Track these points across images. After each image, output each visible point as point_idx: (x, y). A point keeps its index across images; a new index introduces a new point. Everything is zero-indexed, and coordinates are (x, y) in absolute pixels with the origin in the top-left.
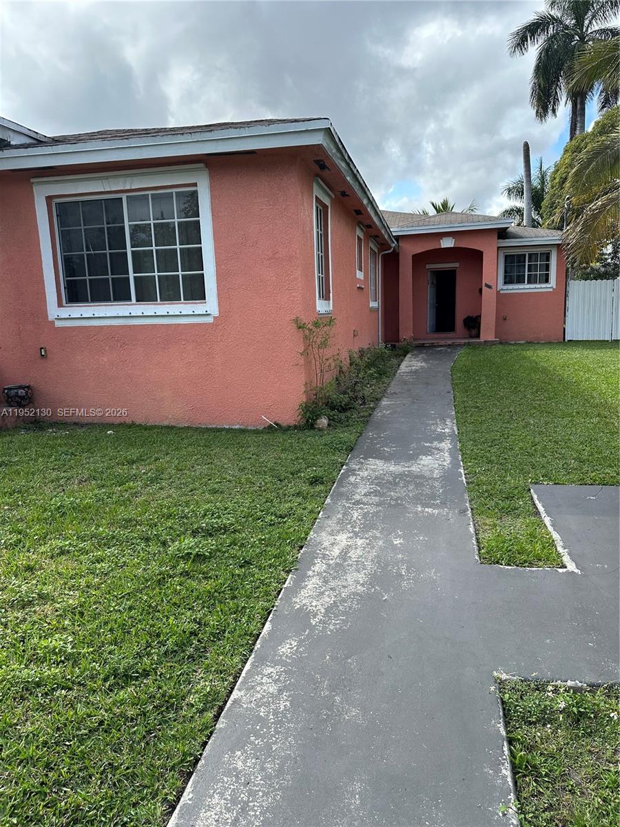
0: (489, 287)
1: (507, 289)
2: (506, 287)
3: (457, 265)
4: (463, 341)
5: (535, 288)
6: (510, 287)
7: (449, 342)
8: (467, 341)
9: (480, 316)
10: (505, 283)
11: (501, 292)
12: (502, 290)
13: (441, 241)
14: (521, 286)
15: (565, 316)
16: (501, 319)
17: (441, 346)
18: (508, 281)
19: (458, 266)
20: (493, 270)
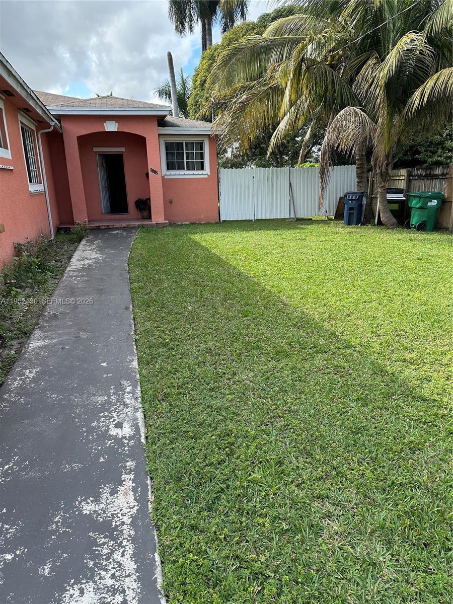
0: (155, 172)
1: (170, 175)
2: (169, 172)
3: (122, 149)
4: (137, 223)
5: (194, 174)
6: (173, 172)
7: (124, 225)
8: (140, 223)
9: (149, 199)
10: (168, 168)
11: (166, 177)
12: (166, 175)
13: (105, 124)
14: (182, 172)
15: (219, 199)
16: (168, 203)
17: (117, 229)
18: (170, 166)
19: (124, 151)
20: (156, 157)
